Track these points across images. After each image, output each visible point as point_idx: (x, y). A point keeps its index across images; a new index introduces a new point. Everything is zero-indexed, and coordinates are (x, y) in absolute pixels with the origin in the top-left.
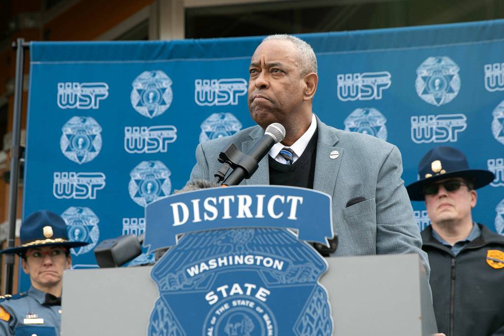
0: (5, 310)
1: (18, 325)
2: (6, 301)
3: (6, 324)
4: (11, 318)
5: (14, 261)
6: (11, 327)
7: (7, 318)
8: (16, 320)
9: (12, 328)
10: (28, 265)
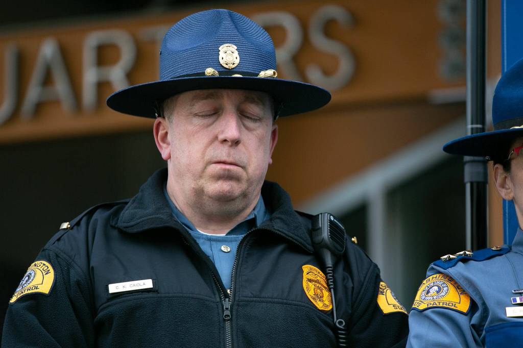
0: (458, 287)
1: (491, 322)
2: (460, 264)
3: (463, 321)
4: (473, 307)
5: (485, 175)
6: (473, 326)
7: (464, 306)
8: (486, 310)
9: (477, 328)
10: (512, 180)
